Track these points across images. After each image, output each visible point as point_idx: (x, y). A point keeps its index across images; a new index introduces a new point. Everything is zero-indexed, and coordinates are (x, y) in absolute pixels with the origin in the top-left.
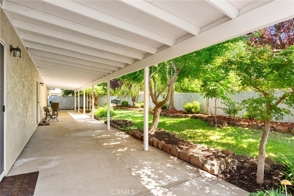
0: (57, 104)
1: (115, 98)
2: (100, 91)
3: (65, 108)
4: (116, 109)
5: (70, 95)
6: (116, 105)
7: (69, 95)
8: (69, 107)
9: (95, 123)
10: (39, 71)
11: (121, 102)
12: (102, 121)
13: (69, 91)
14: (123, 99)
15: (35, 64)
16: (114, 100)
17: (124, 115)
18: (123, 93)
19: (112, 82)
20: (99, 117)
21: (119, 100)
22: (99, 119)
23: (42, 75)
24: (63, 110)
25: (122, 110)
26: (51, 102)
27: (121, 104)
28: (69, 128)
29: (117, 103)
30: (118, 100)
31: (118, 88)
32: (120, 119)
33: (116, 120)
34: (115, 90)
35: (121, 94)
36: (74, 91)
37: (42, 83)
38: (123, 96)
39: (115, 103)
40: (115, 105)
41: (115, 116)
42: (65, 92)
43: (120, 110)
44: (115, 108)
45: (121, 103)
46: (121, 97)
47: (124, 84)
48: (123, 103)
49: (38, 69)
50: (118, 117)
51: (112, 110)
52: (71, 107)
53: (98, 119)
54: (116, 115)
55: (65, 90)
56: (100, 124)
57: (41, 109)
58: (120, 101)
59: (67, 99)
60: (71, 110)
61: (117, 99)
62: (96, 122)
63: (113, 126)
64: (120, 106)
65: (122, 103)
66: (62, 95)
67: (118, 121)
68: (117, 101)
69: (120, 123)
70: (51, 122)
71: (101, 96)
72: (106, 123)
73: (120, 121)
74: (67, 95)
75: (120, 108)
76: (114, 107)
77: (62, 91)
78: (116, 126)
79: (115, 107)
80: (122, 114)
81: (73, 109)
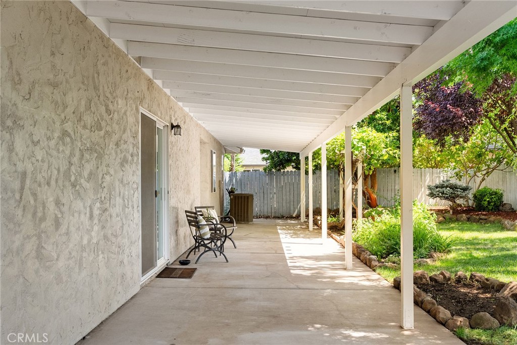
0: (248, 197)
1: (444, 175)
2: (384, 152)
3: (273, 211)
4: (451, 220)
5: (289, 169)
6: (450, 203)
7: (284, 167)
8: (285, 208)
9: (355, 280)
10: (158, 82)
11: (474, 191)
12: (386, 273)
13: (283, 153)
14: (478, 180)
15: (123, 48)
16: (442, 186)
17: (486, 254)
18: (480, 155)
19: (430, 114)
20: (376, 254)
21: (463, 183)
22: (374, 263)
23: (179, 99)
24: (267, 217)
25: (475, 226)
26: (231, 192)
27: (471, 203)
28: (247, 299)
29: (452, 198)
30: (459, 183)
31: (457, 137)
32: (468, 274)
33: (447, 275)
34: (443, 145)
35: (470, 161)
36: (299, 154)
37: (178, 126)
38: (479, 170)
39: (444, 196)
40: (444, 204)
41: (445, 256)
42: (273, 158)
43: (468, 225)
44: (446, 218)
45: (471, 196)
46: (471, 172)
47: (485, 121)
48: (479, 197)
49: (148, 72)
50: (459, 262)
51: (431, 225)
52: (292, 208)
53: (368, 264)
54: (449, 251)
55: (273, 151)
56: (371, 287)
57: (177, 217)
58: (465, 189)
59: (280, 183)
60: (291, 218)
61: (454, 181)
62: (359, 277)
63: (429, 312)
64: (469, 210)
65: (475, 197)
66: (265, 170)
67: (459, 280)
68: (454, 187)
69: (465, 294)
70: (205, 264)
71: (393, 169)
72: (397, 286)
73: (465, 285)
74: (279, 170)
75: (468, 219)
76: (439, 212)
77: (265, 155)
78: (444, 313)
79: (446, 211)
80: (473, 243)
81: (298, 217)
